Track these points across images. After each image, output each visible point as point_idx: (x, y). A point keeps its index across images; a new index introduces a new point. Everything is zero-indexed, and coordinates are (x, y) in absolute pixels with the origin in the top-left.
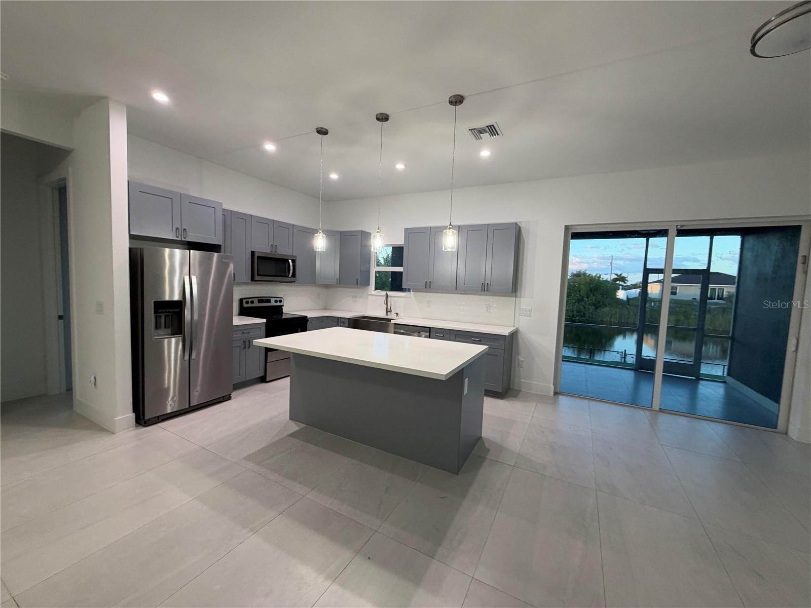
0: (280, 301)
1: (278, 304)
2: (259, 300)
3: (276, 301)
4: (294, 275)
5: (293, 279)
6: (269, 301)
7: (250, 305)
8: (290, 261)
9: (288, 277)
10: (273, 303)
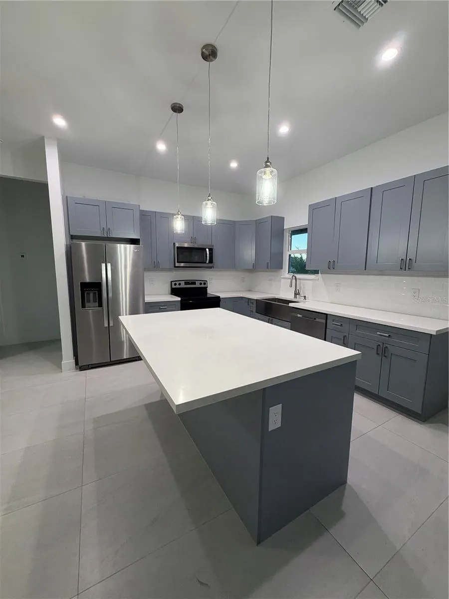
0: (205, 284)
1: (203, 286)
2: (185, 282)
3: (201, 284)
4: (211, 261)
5: (210, 265)
6: (194, 283)
7: (178, 286)
8: (207, 250)
9: (206, 263)
10: (197, 285)
